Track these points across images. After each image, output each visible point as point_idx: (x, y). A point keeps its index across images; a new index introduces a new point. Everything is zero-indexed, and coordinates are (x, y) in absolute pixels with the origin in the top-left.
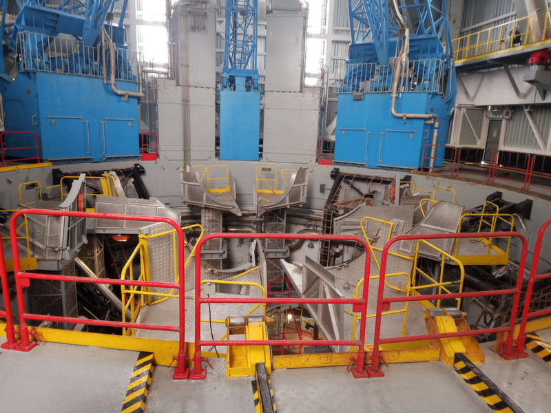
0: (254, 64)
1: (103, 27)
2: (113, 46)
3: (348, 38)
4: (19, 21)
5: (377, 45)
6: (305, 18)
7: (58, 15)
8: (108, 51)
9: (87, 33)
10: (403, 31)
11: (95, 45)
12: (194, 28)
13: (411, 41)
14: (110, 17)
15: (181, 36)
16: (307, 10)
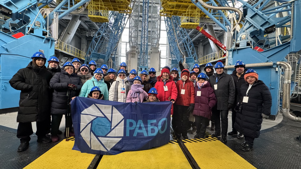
0: (147, 65)
1: (110, 57)
2: (112, 61)
3: (171, 59)
4: (91, 56)
5: (177, 60)
6: (160, 54)
7: (100, 55)
8: (111, 62)
9: (106, 59)
10: (184, 57)
11: (108, 61)
12: (132, 57)
13: (186, 59)
14: (112, 55)
15: (129, 59)
16: (160, 52)
